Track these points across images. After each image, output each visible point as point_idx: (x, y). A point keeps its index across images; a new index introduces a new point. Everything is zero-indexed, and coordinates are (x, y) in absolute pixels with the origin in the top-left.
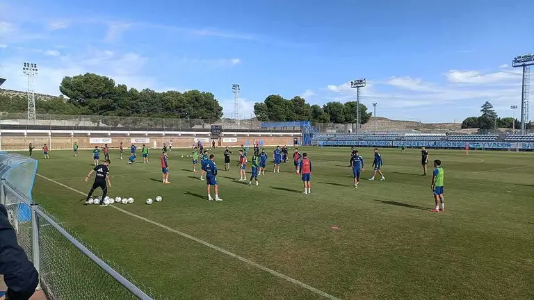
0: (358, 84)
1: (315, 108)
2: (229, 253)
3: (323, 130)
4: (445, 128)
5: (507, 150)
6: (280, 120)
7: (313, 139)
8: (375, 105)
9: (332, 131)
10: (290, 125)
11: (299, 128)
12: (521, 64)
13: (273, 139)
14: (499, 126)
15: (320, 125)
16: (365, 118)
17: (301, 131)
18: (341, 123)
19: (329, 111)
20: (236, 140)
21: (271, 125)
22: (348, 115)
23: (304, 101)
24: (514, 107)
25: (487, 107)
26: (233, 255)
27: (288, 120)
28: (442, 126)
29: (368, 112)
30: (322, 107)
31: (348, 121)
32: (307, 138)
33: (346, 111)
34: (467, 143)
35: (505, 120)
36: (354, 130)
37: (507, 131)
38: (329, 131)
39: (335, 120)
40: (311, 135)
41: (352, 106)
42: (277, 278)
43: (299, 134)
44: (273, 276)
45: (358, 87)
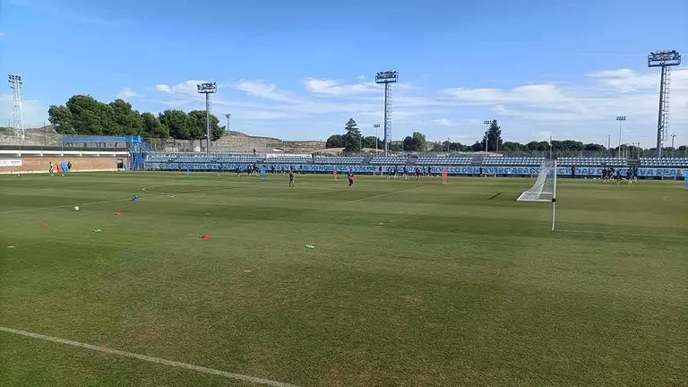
0: (207, 89)
1: (147, 117)
2: (68, 342)
3: (161, 148)
4: (309, 147)
5: (372, 174)
6: (93, 132)
7: (147, 160)
8: (228, 116)
9: (172, 150)
10: (109, 141)
11: (124, 145)
12: (383, 80)
13: (85, 161)
14: (363, 147)
15: (155, 141)
16: (217, 134)
17: (126, 149)
18: (186, 138)
19: (167, 121)
20: (19, 163)
21: (81, 140)
22: (193, 129)
23: (130, 106)
24: (377, 126)
25: (351, 124)
26: (77, 344)
27: (106, 133)
28: (304, 145)
29: (220, 125)
30: (157, 116)
31: (193, 136)
32: (137, 160)
33: (191, 122)
34: (335, 166)
35: (369, 139)
36: (202, 148)
37: (371, 152)
38: (169, 149)
39: (177, 133)
40: (143, 156)
41: (199, 117)
42: (150, 363)
43: (125, 153)
44: (143, 362)
45: (207, 93)
